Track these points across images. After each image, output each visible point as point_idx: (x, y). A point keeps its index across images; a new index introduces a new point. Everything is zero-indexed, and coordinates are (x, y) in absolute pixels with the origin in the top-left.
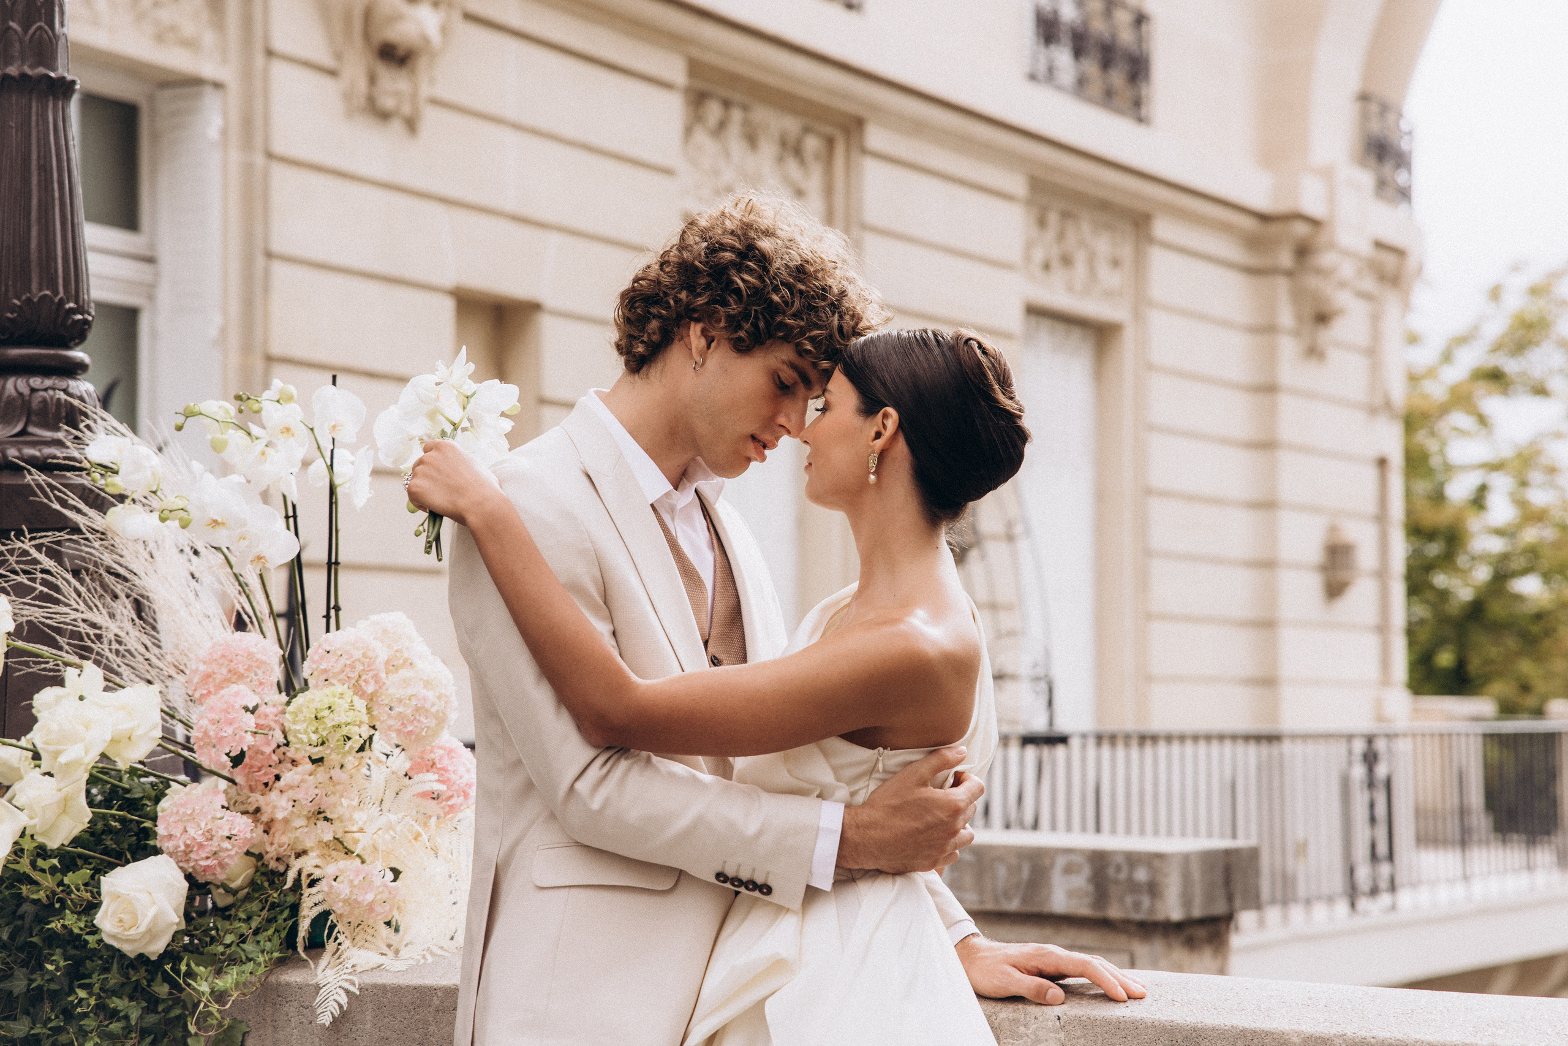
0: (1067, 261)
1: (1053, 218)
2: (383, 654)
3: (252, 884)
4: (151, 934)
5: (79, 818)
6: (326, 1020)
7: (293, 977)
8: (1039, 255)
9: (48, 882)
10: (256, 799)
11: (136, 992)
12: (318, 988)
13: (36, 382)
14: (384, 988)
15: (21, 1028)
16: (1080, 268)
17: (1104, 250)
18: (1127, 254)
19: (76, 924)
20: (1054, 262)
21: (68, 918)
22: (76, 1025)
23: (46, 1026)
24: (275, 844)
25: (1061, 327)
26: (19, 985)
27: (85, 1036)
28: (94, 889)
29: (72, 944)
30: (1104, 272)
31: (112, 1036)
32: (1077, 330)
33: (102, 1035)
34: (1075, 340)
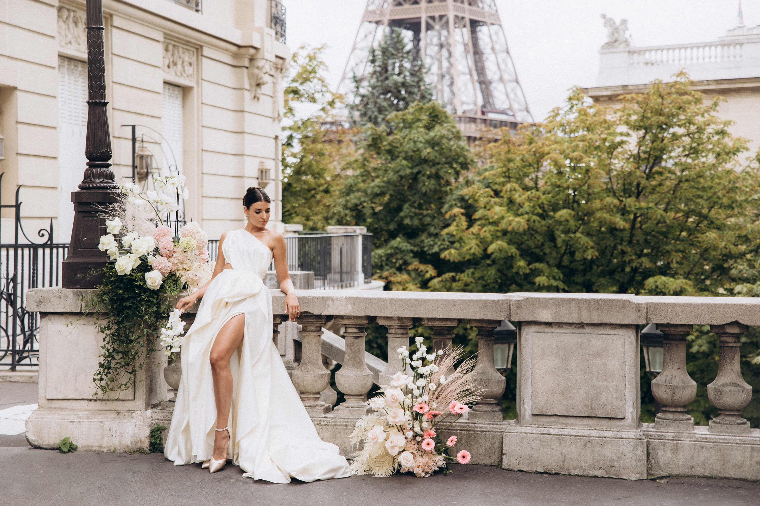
0: (175, 64)
1: (171, 47)
2: (195, 230)
3: (170, 276)
4: (157, 286)
5: (140, 262)
8: (167, 63)
9: (135, 275)
10: (170, 259)
11: (153, 297)
13: (105, 169)
15: (128, 304)
16: (179, 66)
17: (187, 59)
18: (194, 60)
19: (141, 283)
20: (171, 65)
21: (139, 282)
22: (140, 303)
23: (134, 304)
24: (175, 268)
25: (171, 88)
26: (126, 296)
27: (142, 305)
28: (144, 277)
29: (140, 287)
30: (187, 68)
31: (149, 305)
32: (177, 89)
33: (146, 305)
34: (176, 92)
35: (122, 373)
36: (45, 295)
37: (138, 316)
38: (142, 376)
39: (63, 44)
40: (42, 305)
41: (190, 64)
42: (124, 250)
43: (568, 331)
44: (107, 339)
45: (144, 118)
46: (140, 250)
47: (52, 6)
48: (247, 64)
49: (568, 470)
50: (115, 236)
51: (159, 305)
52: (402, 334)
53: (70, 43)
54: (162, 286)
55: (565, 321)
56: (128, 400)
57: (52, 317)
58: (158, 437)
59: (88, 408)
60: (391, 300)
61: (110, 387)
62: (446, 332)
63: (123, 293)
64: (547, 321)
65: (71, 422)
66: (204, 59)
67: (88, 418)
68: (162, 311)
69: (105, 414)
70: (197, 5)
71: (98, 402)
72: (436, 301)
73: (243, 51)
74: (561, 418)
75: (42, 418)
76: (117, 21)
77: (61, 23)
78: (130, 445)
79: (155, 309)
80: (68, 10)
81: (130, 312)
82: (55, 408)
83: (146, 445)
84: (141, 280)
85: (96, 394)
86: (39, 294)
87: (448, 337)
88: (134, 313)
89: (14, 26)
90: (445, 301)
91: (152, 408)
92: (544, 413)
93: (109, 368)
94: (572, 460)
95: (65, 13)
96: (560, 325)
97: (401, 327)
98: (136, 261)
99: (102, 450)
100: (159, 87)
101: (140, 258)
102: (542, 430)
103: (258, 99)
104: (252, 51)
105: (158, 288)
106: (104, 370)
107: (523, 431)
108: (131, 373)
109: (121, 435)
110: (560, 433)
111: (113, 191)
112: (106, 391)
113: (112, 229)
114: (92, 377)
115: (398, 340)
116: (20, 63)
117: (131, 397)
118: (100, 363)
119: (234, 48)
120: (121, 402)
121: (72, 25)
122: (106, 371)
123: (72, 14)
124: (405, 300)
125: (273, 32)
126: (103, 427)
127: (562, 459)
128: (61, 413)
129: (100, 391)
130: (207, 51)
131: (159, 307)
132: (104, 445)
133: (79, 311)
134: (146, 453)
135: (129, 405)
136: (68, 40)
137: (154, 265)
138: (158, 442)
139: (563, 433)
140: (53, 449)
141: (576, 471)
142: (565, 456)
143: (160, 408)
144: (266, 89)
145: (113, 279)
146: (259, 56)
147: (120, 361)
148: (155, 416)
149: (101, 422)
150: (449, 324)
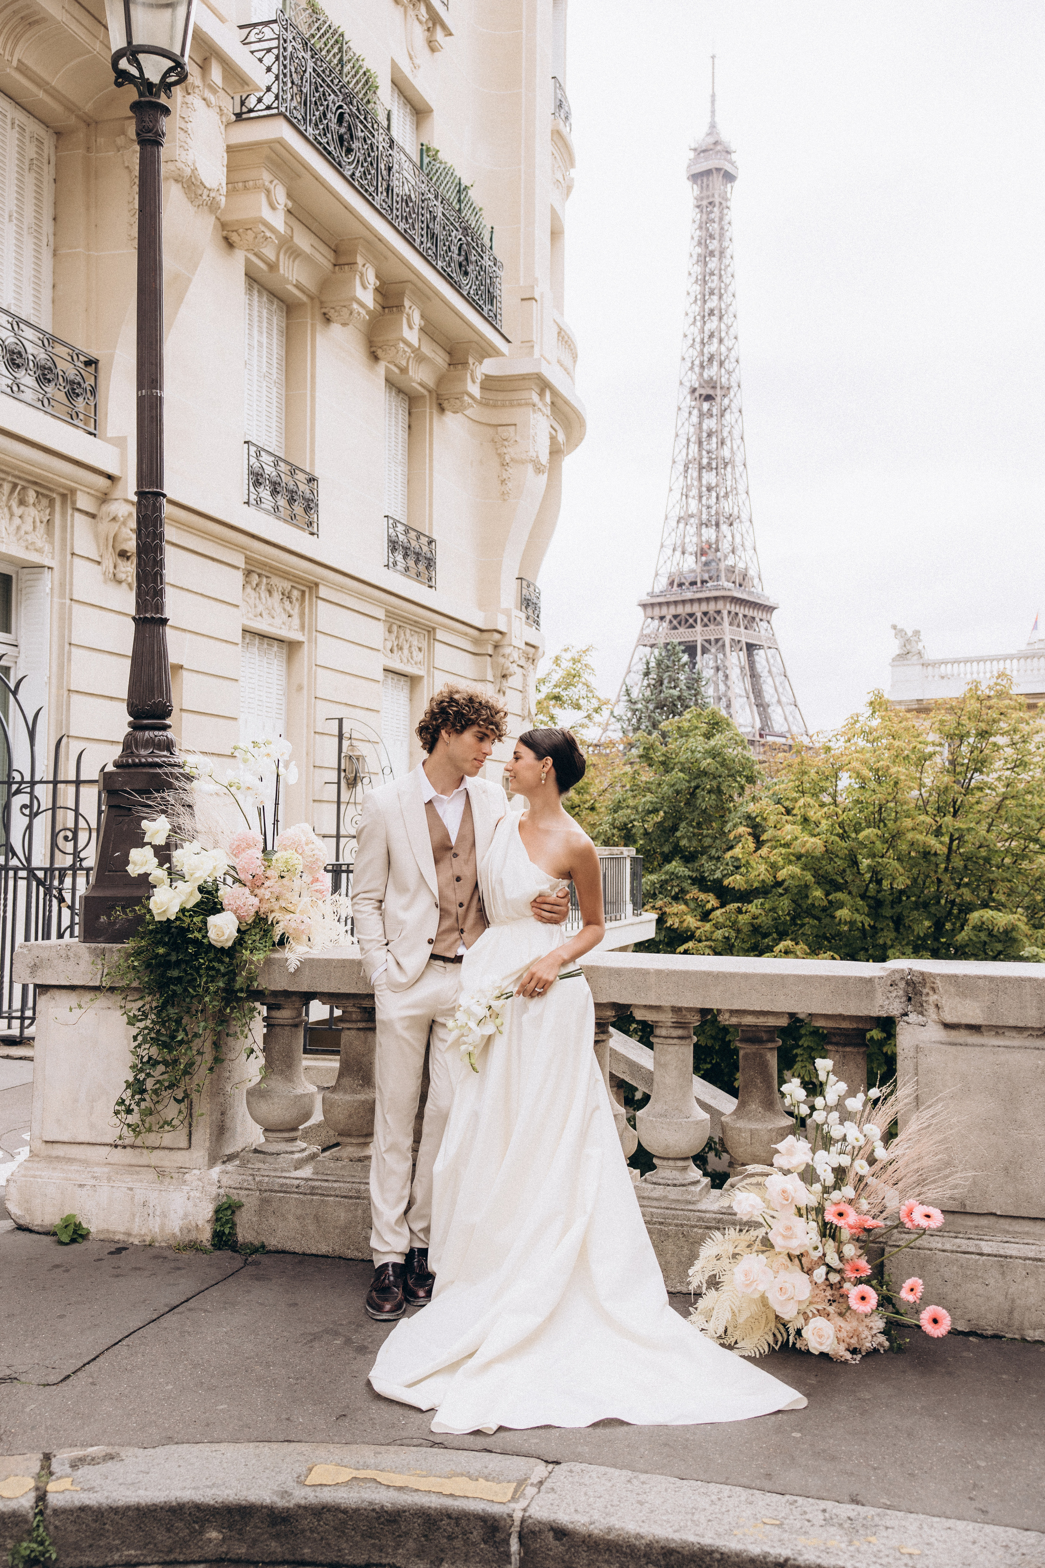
0: (400, 648)
1: (395, 628)
2: (304, 839)
3: (254, 922)
4: (227, 940)
5: (198, 897)
6: (292, 970)
7: (276, 955)
8: (389, 646)
9: (188, 920)
10: (257, 891)
11: (221, 962)
12: (287, 960)
13: (158, 733)
14: (313, 960)
15: (175, 973)
16: (406, 651)
17: (415, 643)
18: (424, 645)
19: (199, 936)
20: (395, 648)
21: (196, 934)
22: (198, 973)
23: (187, 974)
24: (265, 908)
25: (396, 677)
26: (173, 958)
27: (200, 976)
28: (205, 923)
29: (196, 942)
30: (415, 654)
31: (212, 976)
32: (403, 678)
33: (208, 976)
34: (402, 683)
35: (166, 1101)
36: (45, 955)
37: (193, 997)
38: (203, 1107)
39: (250, 615)
40: (39, 973)
41: (420, 649)
42: (174, 875)
43: (1016, 1043)
44: (140, 1038)
45: (358, 710)
46: (197, 875)
47: (238, 568)
48: (490, 652)
49: (1021, 1329)
50: (155, 847)
51: (232, 975)
52: (680, 1038)
53: (261, 615)
54: (240, 942)
55: (1011, 1022)
56: (179, 1149)
57: (57, 993)
58: (227, 1222)
59: (110, 1160)
60: (659, 972)
61: (147, 1125)
62: (765, 1036)
63: (168, 954)
64: (973, 1022)
65: (81, 1186)
66: (436, 643)
67: (109, 1179)
68: (237, 986)
69: (138, 1173)
70: (430, 579)
71: (129, 1150)
72: (746, 977)
73: (486, 635)
74: (1002, 1221)
75: (34, 1177)
76: (323, 592)
77: (249, 590)
78: (178, 1234)
79: (221, 984)
80: (260, 575)
81: (179, 989)
82: (57, 1157)
83: (206, 1236)
84: (200, 931)
85: (120, 1138)
86: (35, 952)
87: (770, 1045)
88: (185, 990)
89: (182, 588)
90: (764, 976)
91: (224, 1162)
92: (968, 1210)
93: (143, 1091)
94: (1029, 1309)
95: (255, 578)
96: (998, 1030)
97: (679, 1025)
98: (191, 894)
99: (131, 1240)
100: (380, 675)
101: (201, 889)
102: (963, 1244)
103: (504, 693)
104: (497, 636)
105: (230, 944)
106: (133, 1096)
107: (927, 1245)
108: (179, 1101)
109: (164, 1215)
110: (1002, 1252)
111: (168, 770)
112: (140, 1132)
113: (152, 836)
114: (112, 1106)
115: (671, 1049)
116: (188, 635)
117: (184, 1144)
118: (126, 1082)
119: (475, 633)
120: (167, 1151)
121: (264, 594)
122: (137, 1097)
123: (264, 580)
124: (686, 973)
125: (523, 616)
126: (133, 1198)
127: (1007, 1307)
128: (65, 1167)
129: (128, 1133)
130: (440, 635)
131: (233, 980)
132: (135, 1231)
133: (98, 984)
134: (205, 1252)
135: (180, 1158)
136: (259, 610)
137: (225, 902)
138: (227, 1231)
139: (1009, 1253)
140: (47, 1234)
141: (1037, 1333)
142: (1013, 1301)
143: (237, 1162)
144: (513, 681)
145: (151, 927)
146: (505, 642)
147: (161, 1078)
148: (225, 1181)
149: (131, 1189)
150: (772, 1022)
